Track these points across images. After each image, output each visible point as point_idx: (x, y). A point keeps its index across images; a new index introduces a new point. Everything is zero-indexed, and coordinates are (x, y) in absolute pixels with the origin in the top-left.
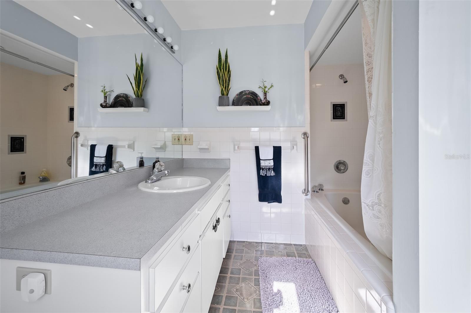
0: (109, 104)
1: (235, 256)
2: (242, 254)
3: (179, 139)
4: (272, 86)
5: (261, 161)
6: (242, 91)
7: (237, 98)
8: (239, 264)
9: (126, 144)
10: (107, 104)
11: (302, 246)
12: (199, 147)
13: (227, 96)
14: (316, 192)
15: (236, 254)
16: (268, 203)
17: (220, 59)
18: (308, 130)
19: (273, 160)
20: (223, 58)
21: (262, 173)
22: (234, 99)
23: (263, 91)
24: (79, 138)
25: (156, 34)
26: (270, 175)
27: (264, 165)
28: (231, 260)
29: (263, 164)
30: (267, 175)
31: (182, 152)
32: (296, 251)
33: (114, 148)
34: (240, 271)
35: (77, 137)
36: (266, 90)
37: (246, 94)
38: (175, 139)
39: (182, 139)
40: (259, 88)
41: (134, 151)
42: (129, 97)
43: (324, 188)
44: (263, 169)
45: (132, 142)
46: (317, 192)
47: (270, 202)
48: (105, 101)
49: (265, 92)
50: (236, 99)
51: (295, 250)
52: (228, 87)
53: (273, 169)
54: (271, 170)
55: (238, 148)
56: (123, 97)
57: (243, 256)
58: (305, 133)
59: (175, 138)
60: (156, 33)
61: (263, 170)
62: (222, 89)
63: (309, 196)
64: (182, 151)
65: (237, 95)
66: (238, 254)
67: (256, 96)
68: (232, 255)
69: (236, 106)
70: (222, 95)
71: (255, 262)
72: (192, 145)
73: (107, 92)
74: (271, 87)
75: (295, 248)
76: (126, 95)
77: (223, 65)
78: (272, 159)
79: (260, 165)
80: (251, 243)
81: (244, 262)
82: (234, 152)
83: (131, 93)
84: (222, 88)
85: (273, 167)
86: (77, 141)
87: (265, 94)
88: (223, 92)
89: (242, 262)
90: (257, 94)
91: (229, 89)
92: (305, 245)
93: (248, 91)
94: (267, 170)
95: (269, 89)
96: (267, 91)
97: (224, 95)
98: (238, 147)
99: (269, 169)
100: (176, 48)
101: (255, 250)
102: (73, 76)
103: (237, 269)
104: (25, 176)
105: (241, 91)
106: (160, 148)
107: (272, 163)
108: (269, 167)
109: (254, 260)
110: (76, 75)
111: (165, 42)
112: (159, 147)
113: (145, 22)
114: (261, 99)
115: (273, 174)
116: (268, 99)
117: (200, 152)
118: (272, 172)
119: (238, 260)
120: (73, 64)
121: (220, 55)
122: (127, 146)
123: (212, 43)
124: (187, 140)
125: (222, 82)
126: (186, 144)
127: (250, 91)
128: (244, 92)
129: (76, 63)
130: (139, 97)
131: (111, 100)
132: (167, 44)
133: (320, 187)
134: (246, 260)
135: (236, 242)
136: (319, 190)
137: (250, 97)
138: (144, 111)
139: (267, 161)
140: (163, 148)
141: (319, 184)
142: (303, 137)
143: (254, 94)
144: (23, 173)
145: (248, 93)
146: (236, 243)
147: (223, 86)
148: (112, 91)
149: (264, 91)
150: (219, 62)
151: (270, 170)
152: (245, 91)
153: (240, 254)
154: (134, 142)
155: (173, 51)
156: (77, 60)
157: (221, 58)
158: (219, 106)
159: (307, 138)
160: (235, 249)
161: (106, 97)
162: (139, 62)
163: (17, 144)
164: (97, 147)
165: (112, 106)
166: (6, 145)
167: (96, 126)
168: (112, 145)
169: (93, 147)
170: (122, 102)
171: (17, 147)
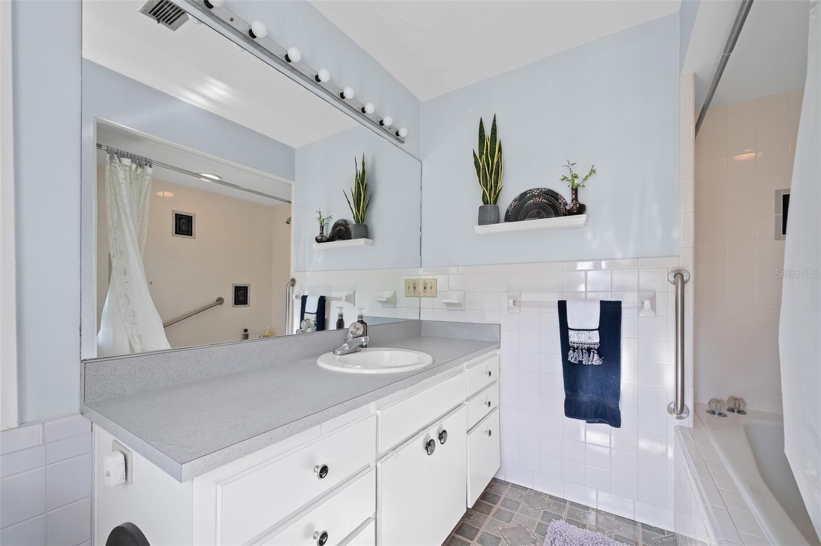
0: (326, 237)
1: (499, 510)
2: (513, 511)
3: (415, 288)
4: (593, 171)
5: (571, 333)
6: (525, 190)
7: (515, 207)
8: (500, 528)
9: (343, 294)
10: (322, 237)
11: (664, 534)
12: (444, 301)
13: (496, 204)
14: (718, 414)
15: (502, 508)
16: (587, 422)
17: (482, 138)
18: (687, 264)
19: (598, 331)
20: (488, 133)
21: (573, 357)
22: (508, 210)
23: (569, 186)
24: (296, 287)
25: (365, 116)
26: (590, 363)
27: (576, 340)
28: (489, 517)
29: (573, 337)
30: (584, 363)
31: (420, 311)
32: (644, 539)
33: (327, 301)
34: (499, 542)
35: (293, 285)
36: (576, 182)
37: (533, 196)
38: (409, 287)
39: (421, 288)
40: (563, 180)
41: (354, 306)
42: (349, 225)
43: (748, 409)
44: (574, 348)
45: (352, 292)
46: (720, 414)
47: (590, 421)
48: (322, 233)
49: (574, 188)
50: (513, 208)
51: (640, 536)
52: (496, 187)
53: (598, 350)
54: (594, 352)
55: (514, 305)
56: (342, 225)
57: (515, 515)
58: (679, 270)
59: (409, 285)
60: (364, 114)
61: (574, 351)
62: (484, 193)
63: (688, 422)
64: (420, 308)
65: (515, 200)
66: (505, 509)
67: (555, 199)
68: (493, 507)
69: (512, 221)
70: (484, 203)
71: (535, 534)
72: (436, 297)
73: (323, 220)
74: (590, 174)
75: (643, 532)
76: (345, 221)
77: (487, 146)
78: (596, 330)
79: (568, 340)
80: (540, 495)
81: (512, 529)
82: (508, 311)
83: (350, 217)
84: (484, 191)
85: (598, 346)
86: (293, 290)
87: (575, 191)
88: (485, 198)
89: (507, 526)
90: (557, 194)
91: (497, 192)
92: (673, 535)
93: (538, 189)
94: (584, 351)
95: (585, 179)
96: (578, 185)
97: (488, 204)
98: (514, 301)
99: (589, 350)
100: (403, 133)
101: (543, 510)
102: (290, 202)
103: (494, 536)
104: (248, 334)
105: (523, 192)
106: (386, 302)
107: (595, 338)
108: (588, 345)
109: (535, 529)
110: (293, 201)
111: (382, 126)
112: (385, 300)
113: (342, 101)
114: (566, 202)
115: (596, 360)
116: (581, 200)
117: (448, 310)
118: (596, 357)
119: (501, 520)
120: (290, 185)
121: (482, 130)
122: (344, 298)
123: (470, 111)
124: (429, 289)
125: (485, 179)
126: (425, 296)
127: (542, 189)
128: (529, 193)
129: (293, 183)
130: (359, 222)
131: (328, 232)
132: (388, 130)
133: (735, 404)
134: (517, 526)
135: (510, 485)
136: (732, 410)
137: (541, 201)
138: (366, 243)
139: (584, 332)
140: (391, 302)
141: (732, 397)
142: (672, 279)
143: (551, 196)
144: (246, 330)
145: (539, 193)
146: (509, 487)
147: (486, 186)
148: (330, 217)
149: (572, 186)
150: (479, 143)
151: (592, 353)
152: (531, 190)
153: (509, 510)
154: (355, 292)
155: (400, 140)
156: (294, 181)
157: (484, 136)
158: (479, 225)
159: (683, 283)
160: (503, 497)
161: (322, 228)
163: (241, 295)
164: (308, 299)
165: (329, 240)
166: (229, 297)
167: (311, 269)
168: (324, 297)
169: (304, 298)
170: (341, 232)
171: (241, 298)
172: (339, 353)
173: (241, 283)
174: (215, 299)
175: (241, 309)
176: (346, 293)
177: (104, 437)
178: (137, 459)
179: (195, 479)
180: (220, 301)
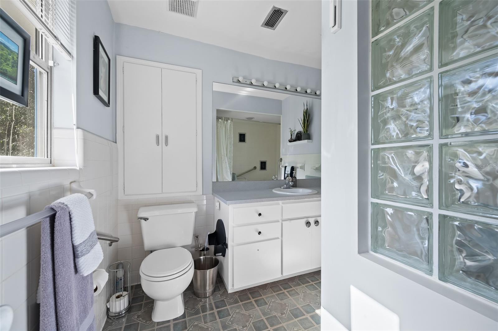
0: (293, 139)
24: (282, 162)
25: (298, 92)
33: (295, 169)
35: (281, 161)
41: (304, 170)
42: (302, 133)
45: (303, 165)
48: (291, 138)
56: (299, 133)
73: (292, 132)
83: (302, 130)
110: (281, 124)
111: (307, 93)
113: (287, 90)
120: (280, 116)
129: (281, 116)
130: (305, 132)
131: (294, 137)
132: (311, 94)
138: (308, 142)
148: (294, 130)
154: (304, 164)
155: (318, 95)
161: (292, 135)
162: (306, 108)
163: (263, 165)
164: (287, 167)
165: (294, 141)
166: (258, 166)
167: (289, 154)
168: (293, 167)
169: (286, 167)
170: (299, 137)
171: (263, 167)
172: (282, 188)
173: (263, 160)
174: (253, 167)
175: (263, 171)
176: (300, 165)
177: (216, 199)
178: (222, 203)
179: (230, 205)
180: (255, 168)
